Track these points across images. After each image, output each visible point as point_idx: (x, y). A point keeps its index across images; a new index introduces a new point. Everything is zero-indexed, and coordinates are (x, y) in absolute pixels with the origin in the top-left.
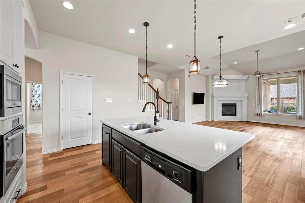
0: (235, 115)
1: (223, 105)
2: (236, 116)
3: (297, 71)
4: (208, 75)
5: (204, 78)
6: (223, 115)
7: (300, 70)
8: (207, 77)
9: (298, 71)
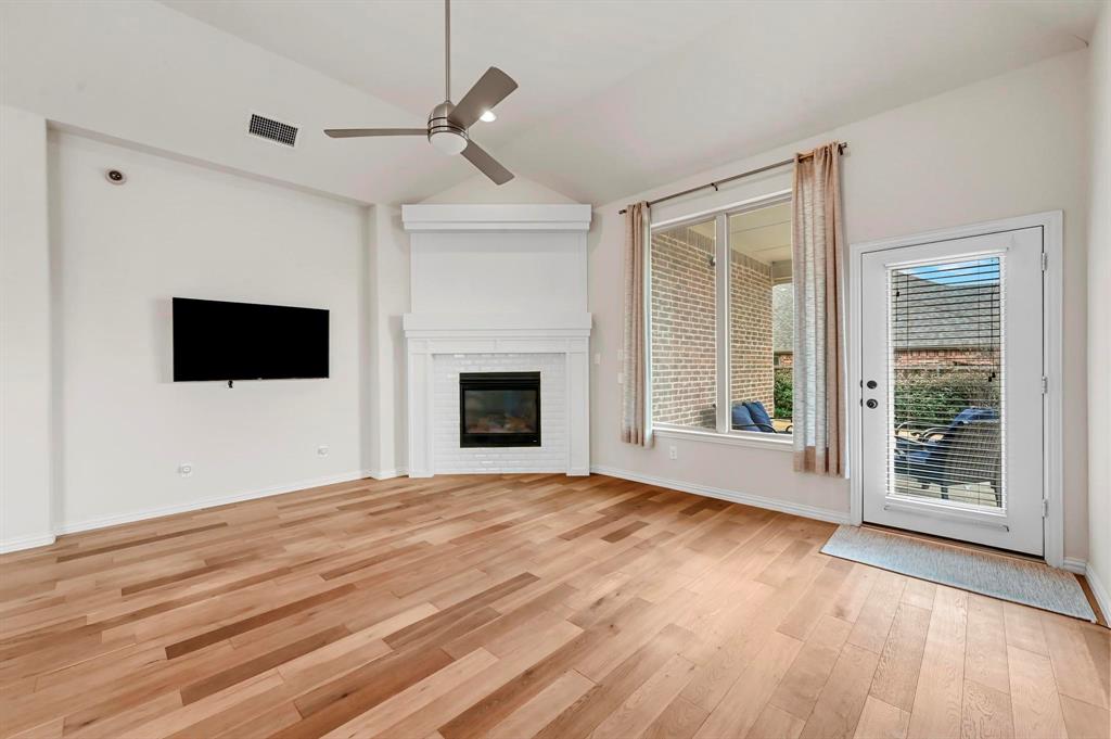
0: (532, 438)
1: (470, 383)
2: (539, 444)
3: (792, 161)
4: (368, 200)
5: (352, 220)
6: (470, 439)
7: (806, 152)
8: (366, 210)
9: (801, 160)
